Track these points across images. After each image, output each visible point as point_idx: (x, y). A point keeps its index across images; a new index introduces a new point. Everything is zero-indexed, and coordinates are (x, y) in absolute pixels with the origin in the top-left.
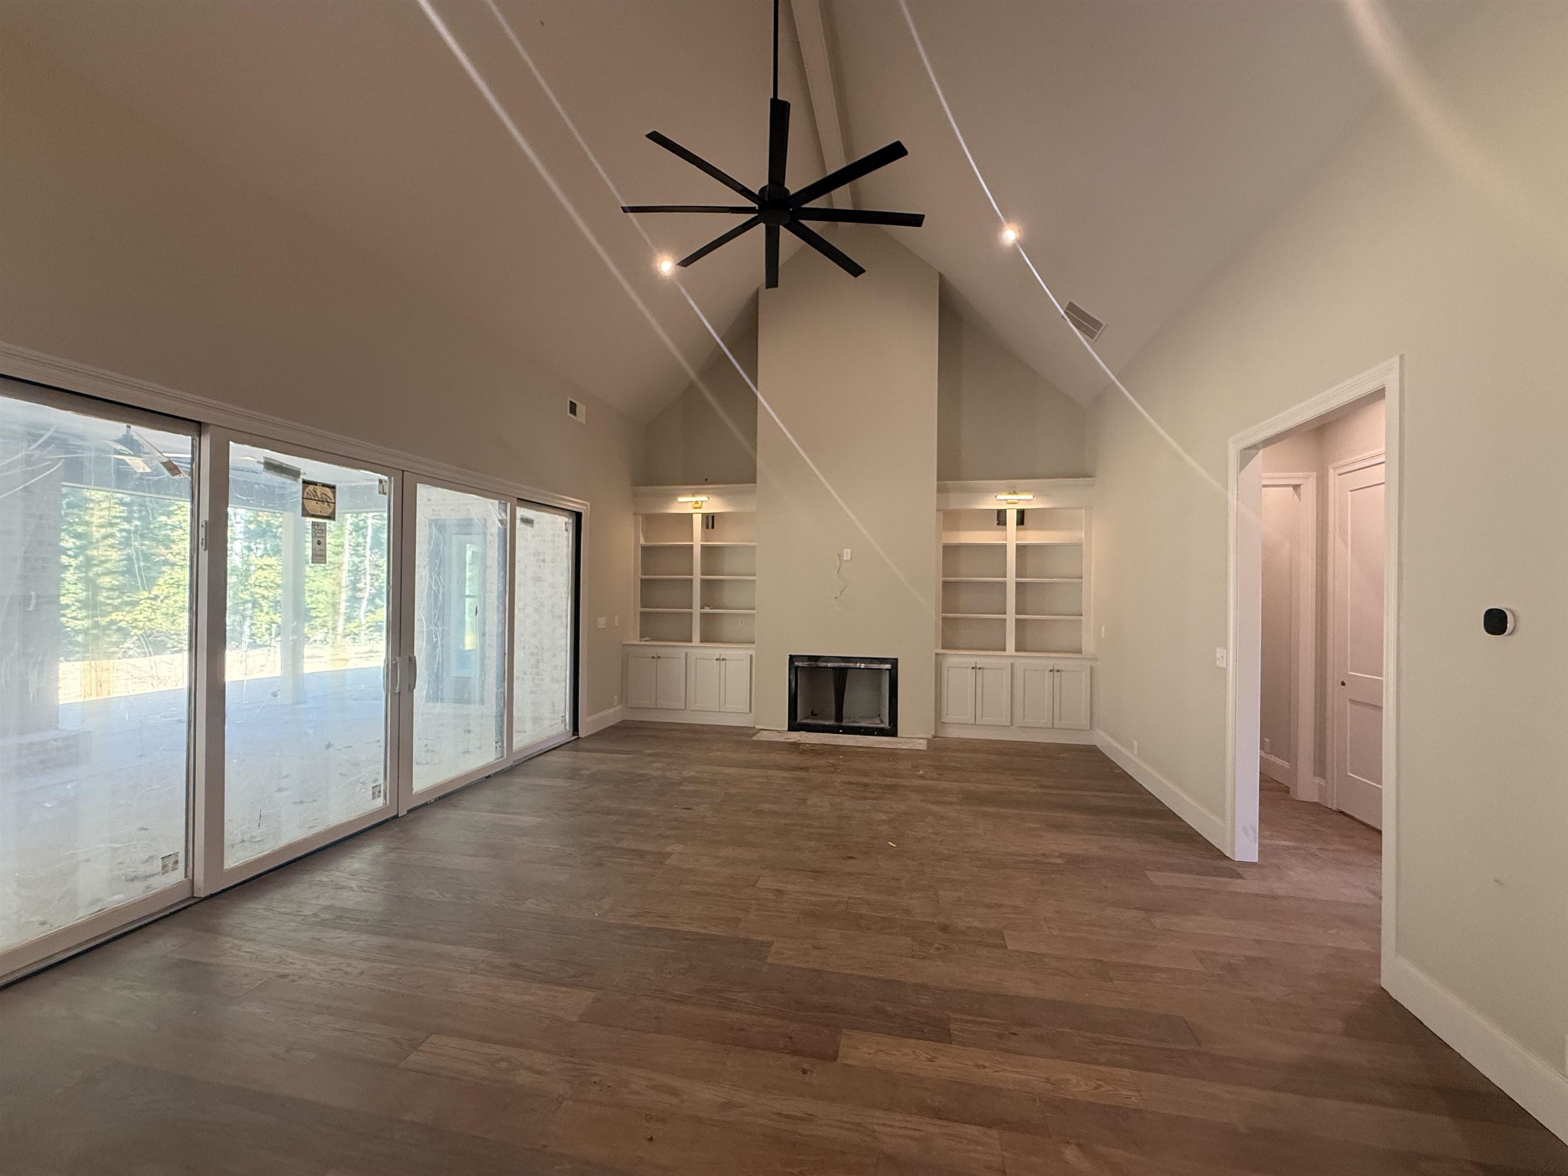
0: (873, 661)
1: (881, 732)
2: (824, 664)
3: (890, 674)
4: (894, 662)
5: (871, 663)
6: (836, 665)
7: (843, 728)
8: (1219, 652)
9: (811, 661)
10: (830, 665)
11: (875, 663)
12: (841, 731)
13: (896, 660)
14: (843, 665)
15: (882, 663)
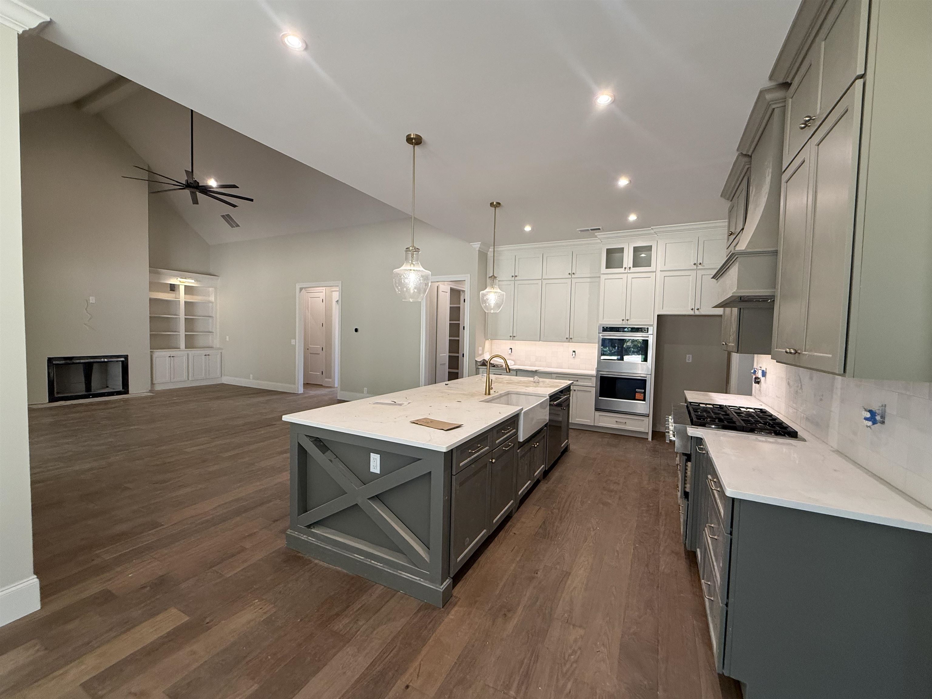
0: (112, 357)
1: (119, 393)
2: (78, 361)
3: (122, 363)
4: (126, 357)
5: (111, 358)
6: (87, 361)
7: (91, 395)
8: (293, 341)
9: (66, 360)
10: (82, 361)
11: (113, 358)
12: (91, 397)
13: (127, 355)
14: (92, 360)
15: (118, 358)
